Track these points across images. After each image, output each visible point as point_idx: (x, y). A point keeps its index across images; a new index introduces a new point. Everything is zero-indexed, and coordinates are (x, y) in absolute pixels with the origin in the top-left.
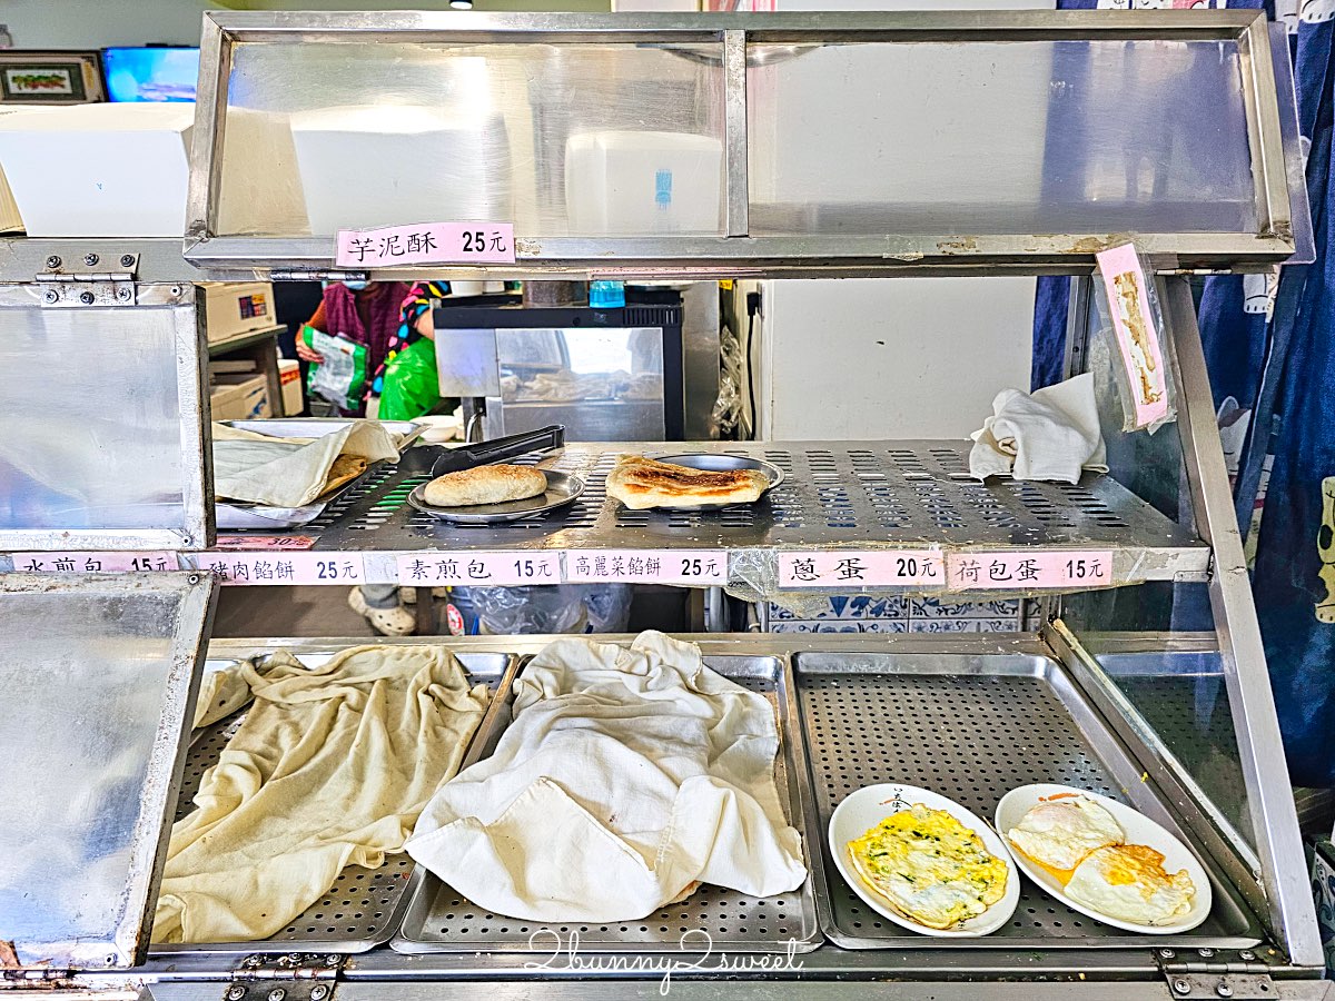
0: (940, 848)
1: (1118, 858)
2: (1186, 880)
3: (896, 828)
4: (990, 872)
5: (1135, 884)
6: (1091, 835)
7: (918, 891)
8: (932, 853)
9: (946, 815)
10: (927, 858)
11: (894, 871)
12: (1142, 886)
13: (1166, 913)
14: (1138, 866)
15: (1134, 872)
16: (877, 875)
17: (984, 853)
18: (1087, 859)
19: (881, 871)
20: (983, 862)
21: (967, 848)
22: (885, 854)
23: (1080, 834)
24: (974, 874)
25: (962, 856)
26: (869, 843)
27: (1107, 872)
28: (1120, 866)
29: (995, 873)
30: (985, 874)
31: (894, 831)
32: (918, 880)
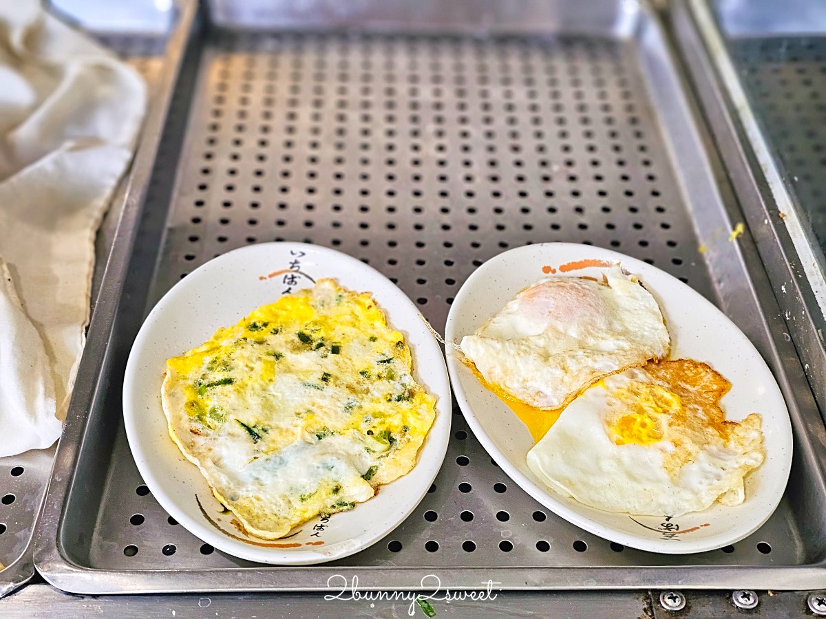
0: (332, 370)
1: (644, 390)
2: (754, 434)
3: (271, 327)
4: (404, 418)
5: (660, 444)
6: (610, 344)
7: (262, 457)
8: (315, 378)
9: (368, 302)
10: (302, 389)
11: (232, 417)
12: (670, 448)
13: (699, 501)
14: (676, 406)
15: (664, 419)
16: (198, 426)
17: (408, 380)
18: (589, 393)
19: (208, 419)
20: (399, 399)
21: (381, 369)
22: (228, 381)
23: (591, 341)
24: (376, 422)
25: (367, 385)
26: (208, 359)
27: (616, 419)
28: (645, 405)
29: (412, 422)
30: (395, 423)
31: (265, 334)
32: (272, 434)
